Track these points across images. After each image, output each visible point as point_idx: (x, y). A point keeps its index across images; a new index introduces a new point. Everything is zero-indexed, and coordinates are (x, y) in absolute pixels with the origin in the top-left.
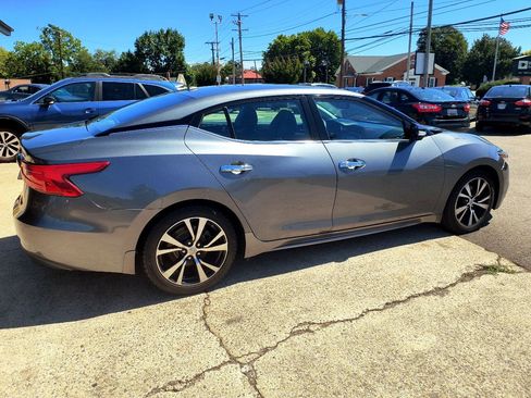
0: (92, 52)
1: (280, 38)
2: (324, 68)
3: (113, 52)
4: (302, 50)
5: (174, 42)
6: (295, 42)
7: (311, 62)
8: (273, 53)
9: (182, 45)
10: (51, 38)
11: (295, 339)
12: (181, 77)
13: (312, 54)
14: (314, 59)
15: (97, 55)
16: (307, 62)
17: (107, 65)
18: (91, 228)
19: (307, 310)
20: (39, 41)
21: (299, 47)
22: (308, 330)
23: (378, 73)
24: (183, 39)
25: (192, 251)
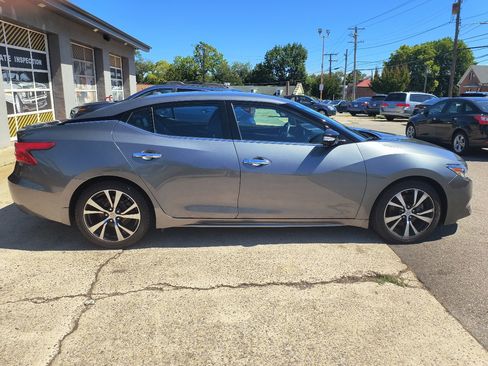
0: (230, 64)
1: (402, 48)
2: (448, 78)
3: (248, 64)
4: (425, 60)
5: (297, 55)
6: (418, 52)
7: (435, 72)
9: (304, 58)
10: (201, 52)
12: (300, 85)
13: (435, 63)
14: (437, 68)
15: (235, 66)
16: (429, 71)
17: (241, 75)
20: (192, 55)
21: (421, 57)
22: (161, 289)
24: (306, 52)
25: (113, 215)
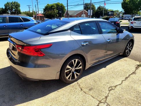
2: (60, 13)
7: (57, 12)
8: (46, 9)
11: (111, 92)
13: (57, 9)
14: (57, 11)
18: (46, 66)
19: (108, 83)
21: (53, 7)
22: (112, 89)
23: (75, 15)
25: (73, 69)
